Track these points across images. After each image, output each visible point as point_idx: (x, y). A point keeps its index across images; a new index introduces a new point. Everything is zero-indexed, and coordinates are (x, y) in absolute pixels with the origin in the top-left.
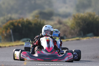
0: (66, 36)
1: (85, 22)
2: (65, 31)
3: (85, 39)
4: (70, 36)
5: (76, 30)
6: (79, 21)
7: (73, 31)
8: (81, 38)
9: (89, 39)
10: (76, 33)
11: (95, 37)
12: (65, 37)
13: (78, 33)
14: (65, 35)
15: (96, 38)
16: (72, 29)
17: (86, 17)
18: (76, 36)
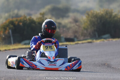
0: (77, 38)
1: (101, 21)
2: (76, 32)
3: (98, 41)
4: (82, 38)
5: (89, 30)
6: (93, 19)
7: (85, 32)
9: (103, 41)
10: (90, 34)
11: (111, 39)
13: (91, 34)
14: (75, 37)
15: (112, 41)
16: (84, 28)
17: (102, 15)
18: (89, 38)
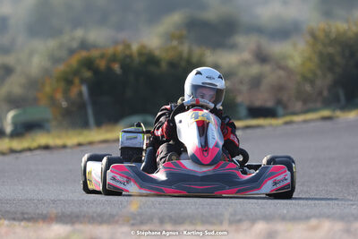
0: (285, 107)
1: (352, 54)
2: (279, 88)
3: (352, 115)
4: (298, 106)
5: (319, 83)
6: (331, 50)
7: (308, 88)
8: (338, 113)
10: (320, 93)
12: (280, 110)
13: (325, 93)
14: (279, 102)
16: (305, 78)
18: (319, 105)
